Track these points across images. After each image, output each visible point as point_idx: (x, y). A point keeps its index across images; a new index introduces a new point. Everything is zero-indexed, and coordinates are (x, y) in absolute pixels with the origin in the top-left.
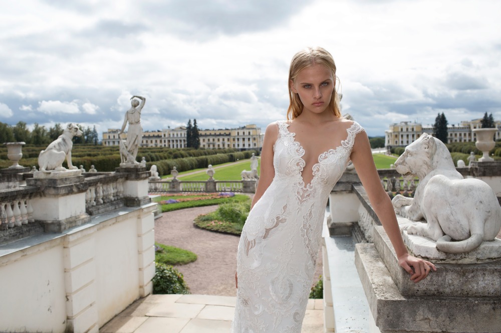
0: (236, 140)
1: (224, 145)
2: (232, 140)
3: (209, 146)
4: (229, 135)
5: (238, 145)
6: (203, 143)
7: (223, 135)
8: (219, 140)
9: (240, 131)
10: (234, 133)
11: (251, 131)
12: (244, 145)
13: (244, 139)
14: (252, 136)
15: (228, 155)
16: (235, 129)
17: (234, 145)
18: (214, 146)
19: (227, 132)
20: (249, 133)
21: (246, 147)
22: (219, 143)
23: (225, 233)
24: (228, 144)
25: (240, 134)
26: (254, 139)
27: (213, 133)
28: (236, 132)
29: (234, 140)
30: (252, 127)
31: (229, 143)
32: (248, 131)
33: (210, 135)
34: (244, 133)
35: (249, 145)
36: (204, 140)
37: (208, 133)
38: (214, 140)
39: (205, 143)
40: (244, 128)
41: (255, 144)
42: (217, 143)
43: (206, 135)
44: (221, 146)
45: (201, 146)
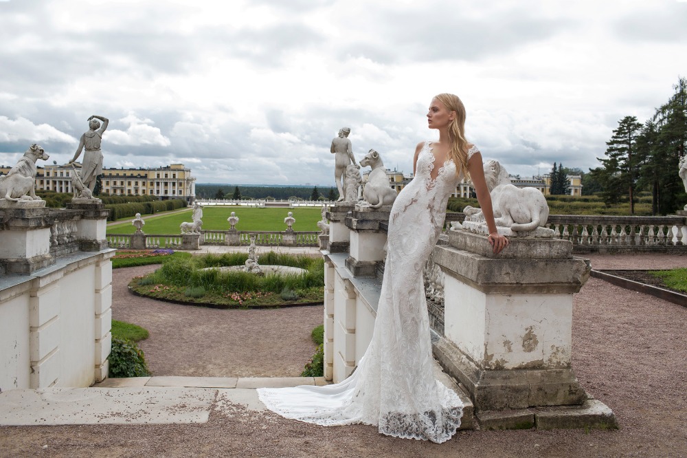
0: (155, 184)
1: (137, 191)
2: (149, 184)
3: (115, 191)
4: (146, 177)
5: (158, 192)
6: (106, 186)
7: (136, 177)
8: (129, 184)
9: (160, 172)
10: (153, 175)
11: (177, 173)
12: (166, 192)
13: (166, 184)
14: (178, 180)
15: (144, 205)
16: (154, 170)
17: (152, 192)
18: (122, 191)
19: (143, 174)
20: (174, 175)
21: (170, 194)
22: (130, 188)
23: (174, 302)
24: (142, 189)
25: (161, 177)
26: (181, 184)
27: (121, 174)
28: (156, 173)
29: (152, 184)
30: (178, 167)
31: (145, 188)
32: (172, 173)
33: (118, 176)
34: (166, 175)
35: (174, 192)
36: (108, 183)
37: (114, 173)
38: (122, 183)
39: (109, 188)
40: (167, 168)
41: (181, 191)
42: (127, 188)
43: (111, 176)
44: (133, 192)
45: (104, 191)
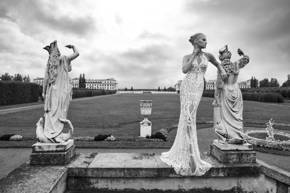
0: (104, 85)
1: (98, 88)
2: (102, 85)
3: (90, 88)
4: (101, 83)
5: (105, 88)
6: (87, 86)
7: (97, 83)
8: (95, 85)
9: (106, 81)
10: (103, 82)
11: (112, 81)
12: (108, 88)
13: (108, 85)
14: (112, 83)
16: (104, 80)
17: (103, 88)
18: (93, 88)
19: (100, 82)
20: (111, 82)
21: (109, 89)
22: (95, 87)
24: (100, 87)
25: (106, 83)
26: (113, 85)
27: (92, 82)
28: (104, 81)
29: (103, 85)
30: (112, 79)
31: (101, 87)
32: (110, 81)
33: (91, 83)
34: (108, 82)
35: (111, 88)
36: (88, 85)
37: (90, 81)
38: (93, 85)
39: (88, 87)
40: (108, 80)
41: (113, 88)
42: (94, 87)
43: (89, 83)
45: (86, 88)
